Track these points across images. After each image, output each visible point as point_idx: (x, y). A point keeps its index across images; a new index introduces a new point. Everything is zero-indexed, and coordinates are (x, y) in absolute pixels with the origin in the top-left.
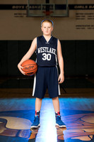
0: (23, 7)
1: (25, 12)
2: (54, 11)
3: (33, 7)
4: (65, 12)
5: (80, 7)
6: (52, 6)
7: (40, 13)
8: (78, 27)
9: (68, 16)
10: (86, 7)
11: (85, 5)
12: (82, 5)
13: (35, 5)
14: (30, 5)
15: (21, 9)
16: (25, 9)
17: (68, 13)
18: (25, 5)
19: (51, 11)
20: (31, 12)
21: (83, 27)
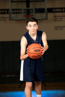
0: (6, 12)
1: (7, 15)
2: (34, 14)
3: (15, 11)
4: (44, 15)
5: (58, 10)
6: (32, 10)
7: (21, 16)
8: (57, 28)
9: (47, 19)
10: (63, 10)
11: (62, 9)
12: (59, 8)
13: (16, 10)
14: (13, 10)
15: (4, 13)
16: (7, 13)
17: (47, 15)
18: (8, 10)
19: (31, 14)
20: (13, 15)
21: (61, 28)
